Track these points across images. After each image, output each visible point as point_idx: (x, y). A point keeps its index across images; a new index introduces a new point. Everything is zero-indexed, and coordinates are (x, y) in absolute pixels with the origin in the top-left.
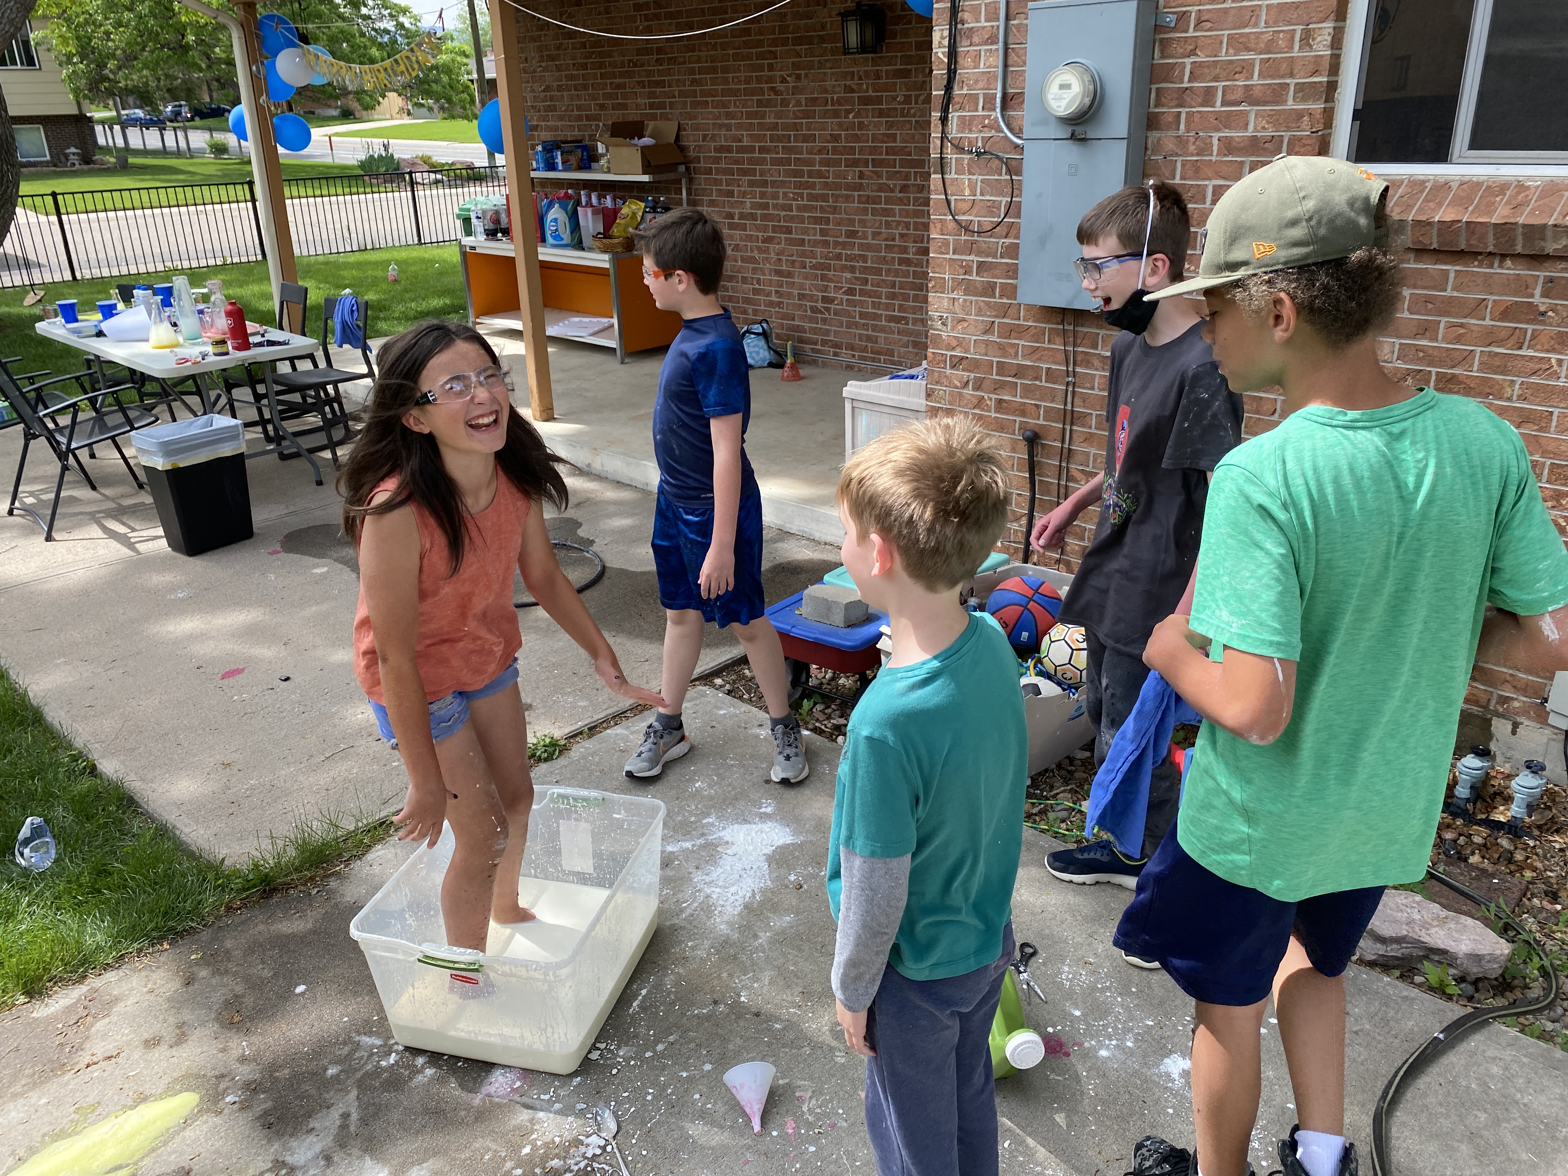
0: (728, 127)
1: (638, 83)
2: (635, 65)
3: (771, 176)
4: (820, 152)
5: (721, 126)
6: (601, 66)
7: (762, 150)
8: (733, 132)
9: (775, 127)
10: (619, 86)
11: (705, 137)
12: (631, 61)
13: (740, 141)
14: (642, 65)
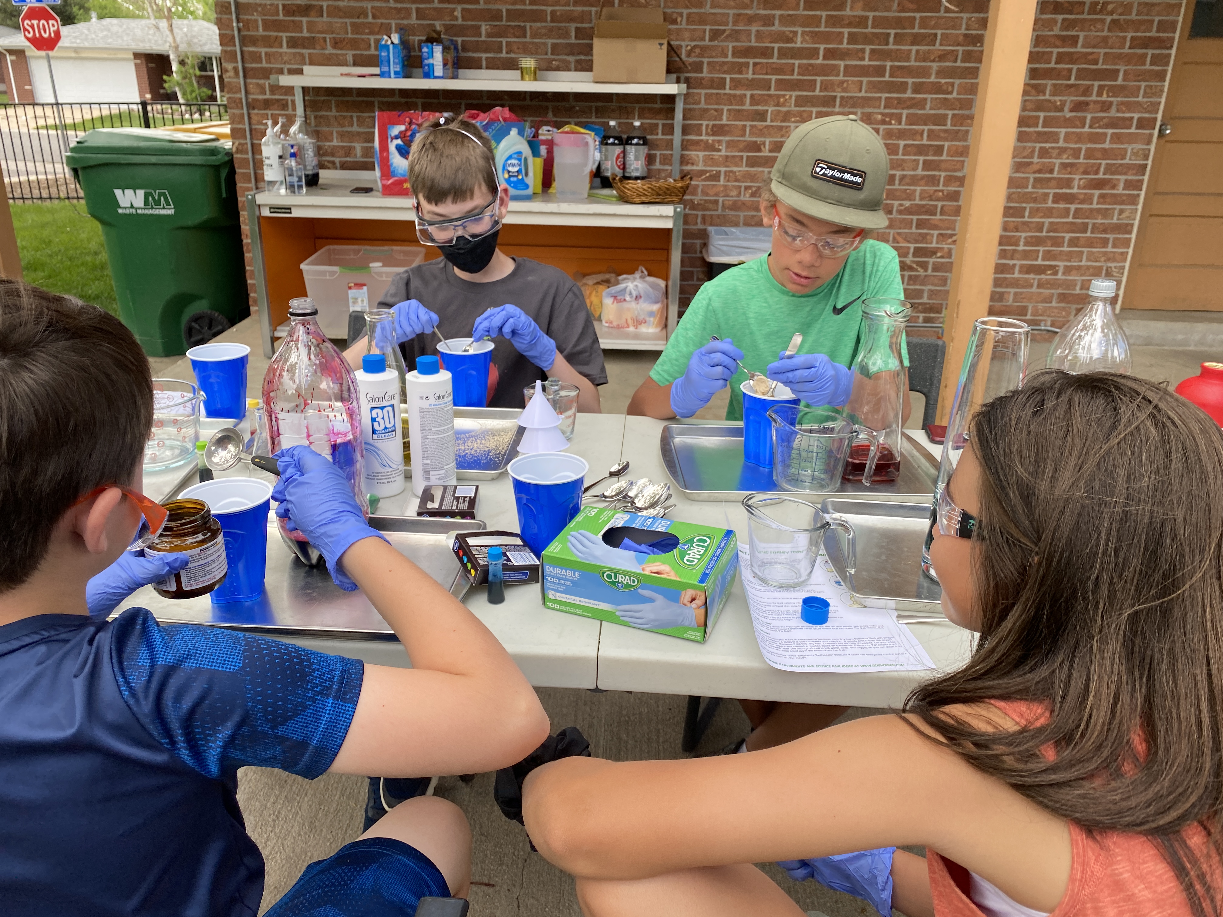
0: (768, 21)
3: (845, 90)
4: (942, 57)
5: (751, 19)
7: (830, 54)
8: (777, 27)
9: (862, 22)
11: (715, 35)
13: (790, 40)
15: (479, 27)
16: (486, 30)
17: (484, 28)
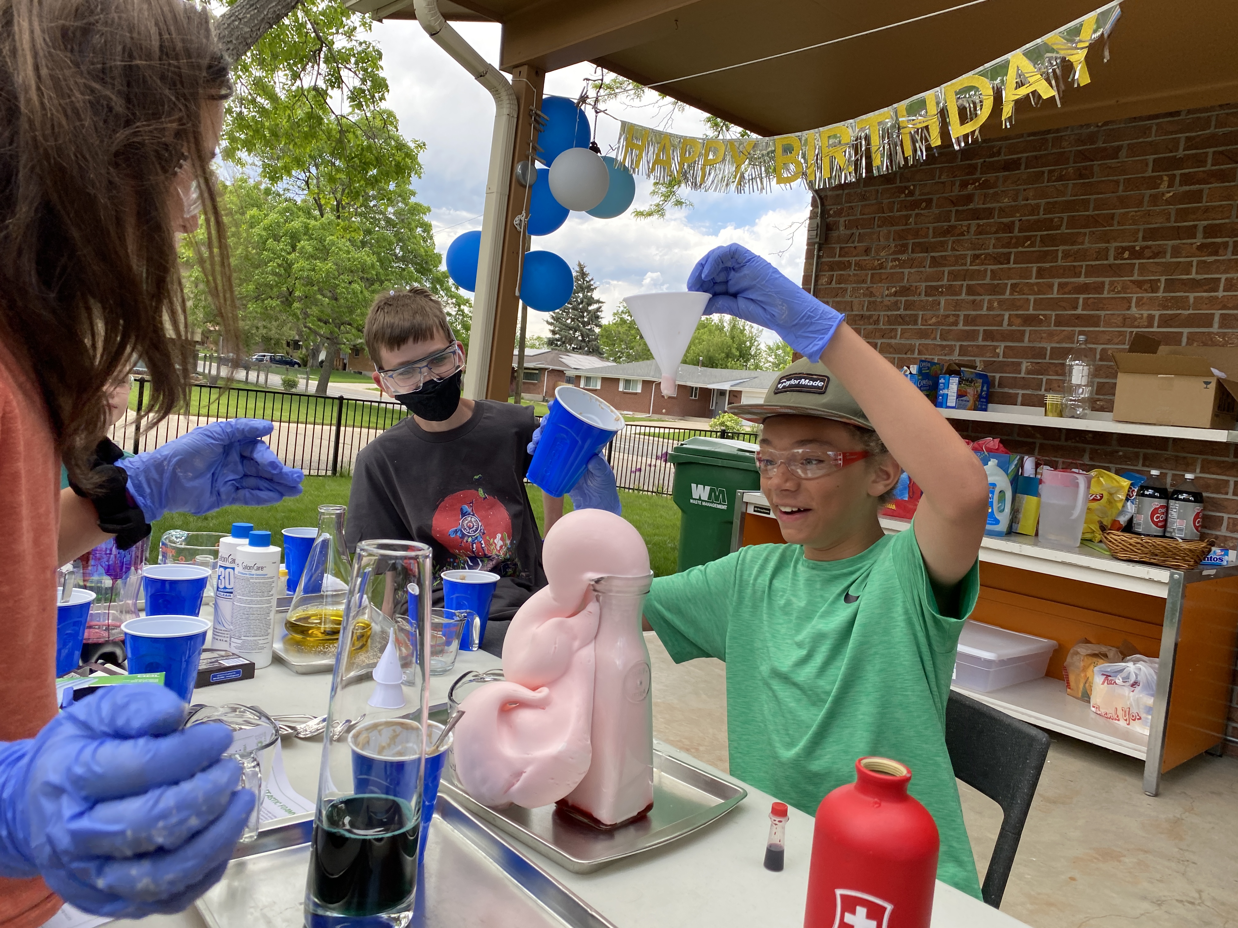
1: (1139, 284)
2: (1136, 254)
6: (1042, 257)
10: (1084, 288)
12: (1124, 249)
14: (1156, 255)
15: (1020, 364)
16: (1027, 367)
17: (1025, 365)
